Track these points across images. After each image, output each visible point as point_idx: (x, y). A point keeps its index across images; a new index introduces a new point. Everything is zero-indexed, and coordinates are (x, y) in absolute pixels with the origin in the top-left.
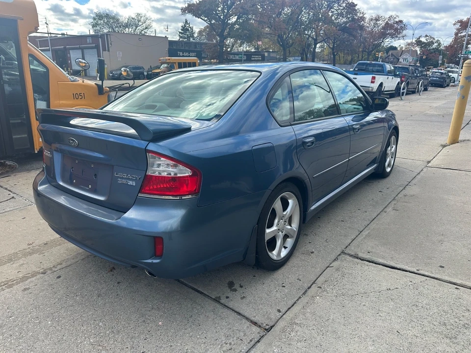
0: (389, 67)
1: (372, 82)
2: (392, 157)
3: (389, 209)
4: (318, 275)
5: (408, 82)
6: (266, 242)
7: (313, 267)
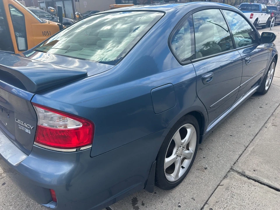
0: (263, 6)
1: (251, 18)
2: (270, 78)
3: (269, 125)
4: (210, 194)
5: (276, 17)
6: (165, 171)
7: (206, 185)
